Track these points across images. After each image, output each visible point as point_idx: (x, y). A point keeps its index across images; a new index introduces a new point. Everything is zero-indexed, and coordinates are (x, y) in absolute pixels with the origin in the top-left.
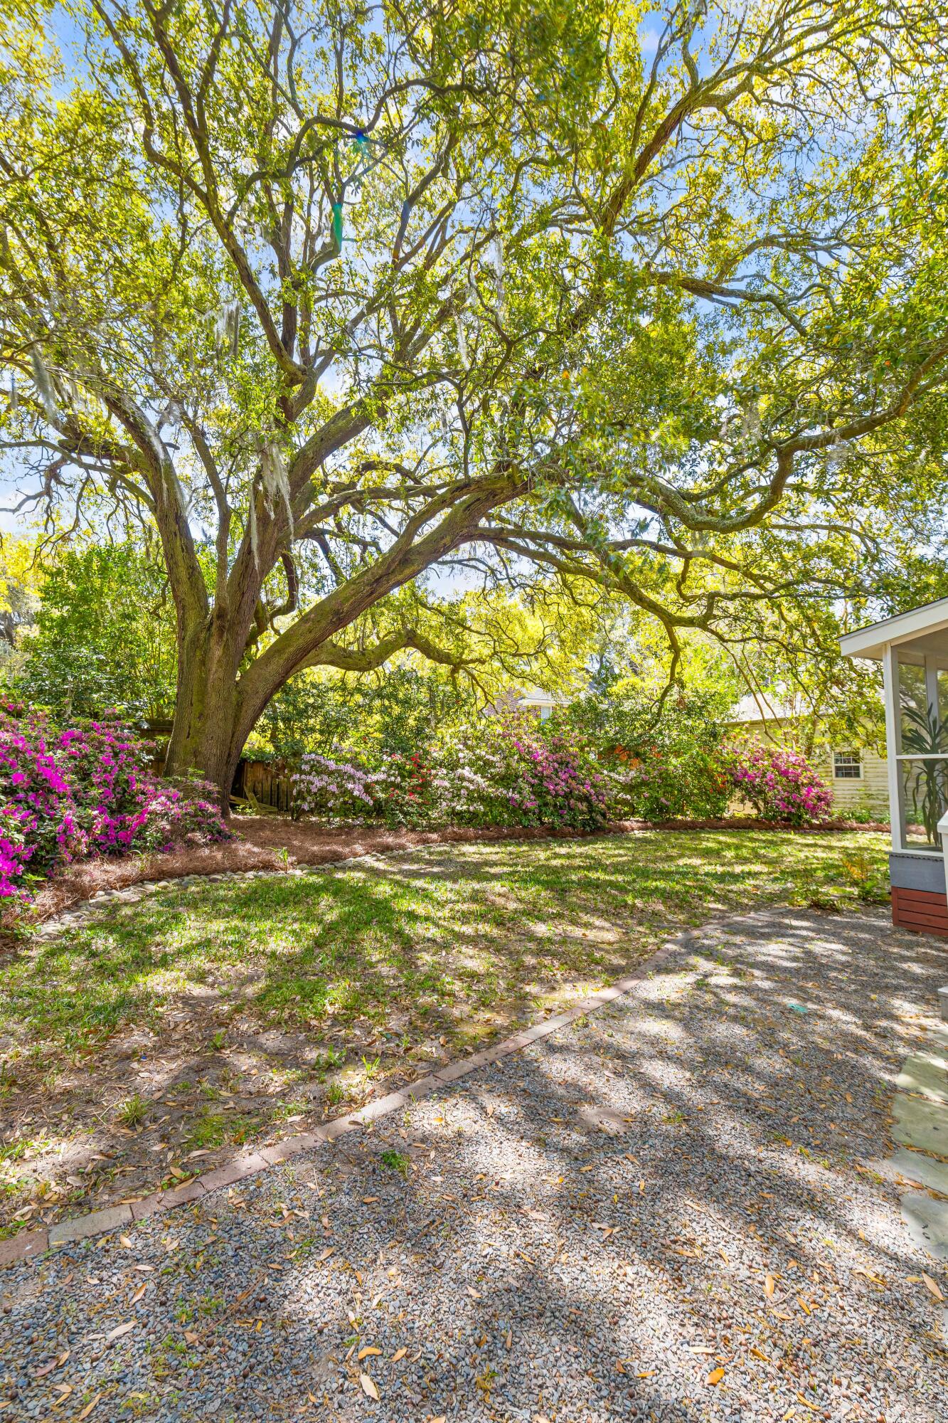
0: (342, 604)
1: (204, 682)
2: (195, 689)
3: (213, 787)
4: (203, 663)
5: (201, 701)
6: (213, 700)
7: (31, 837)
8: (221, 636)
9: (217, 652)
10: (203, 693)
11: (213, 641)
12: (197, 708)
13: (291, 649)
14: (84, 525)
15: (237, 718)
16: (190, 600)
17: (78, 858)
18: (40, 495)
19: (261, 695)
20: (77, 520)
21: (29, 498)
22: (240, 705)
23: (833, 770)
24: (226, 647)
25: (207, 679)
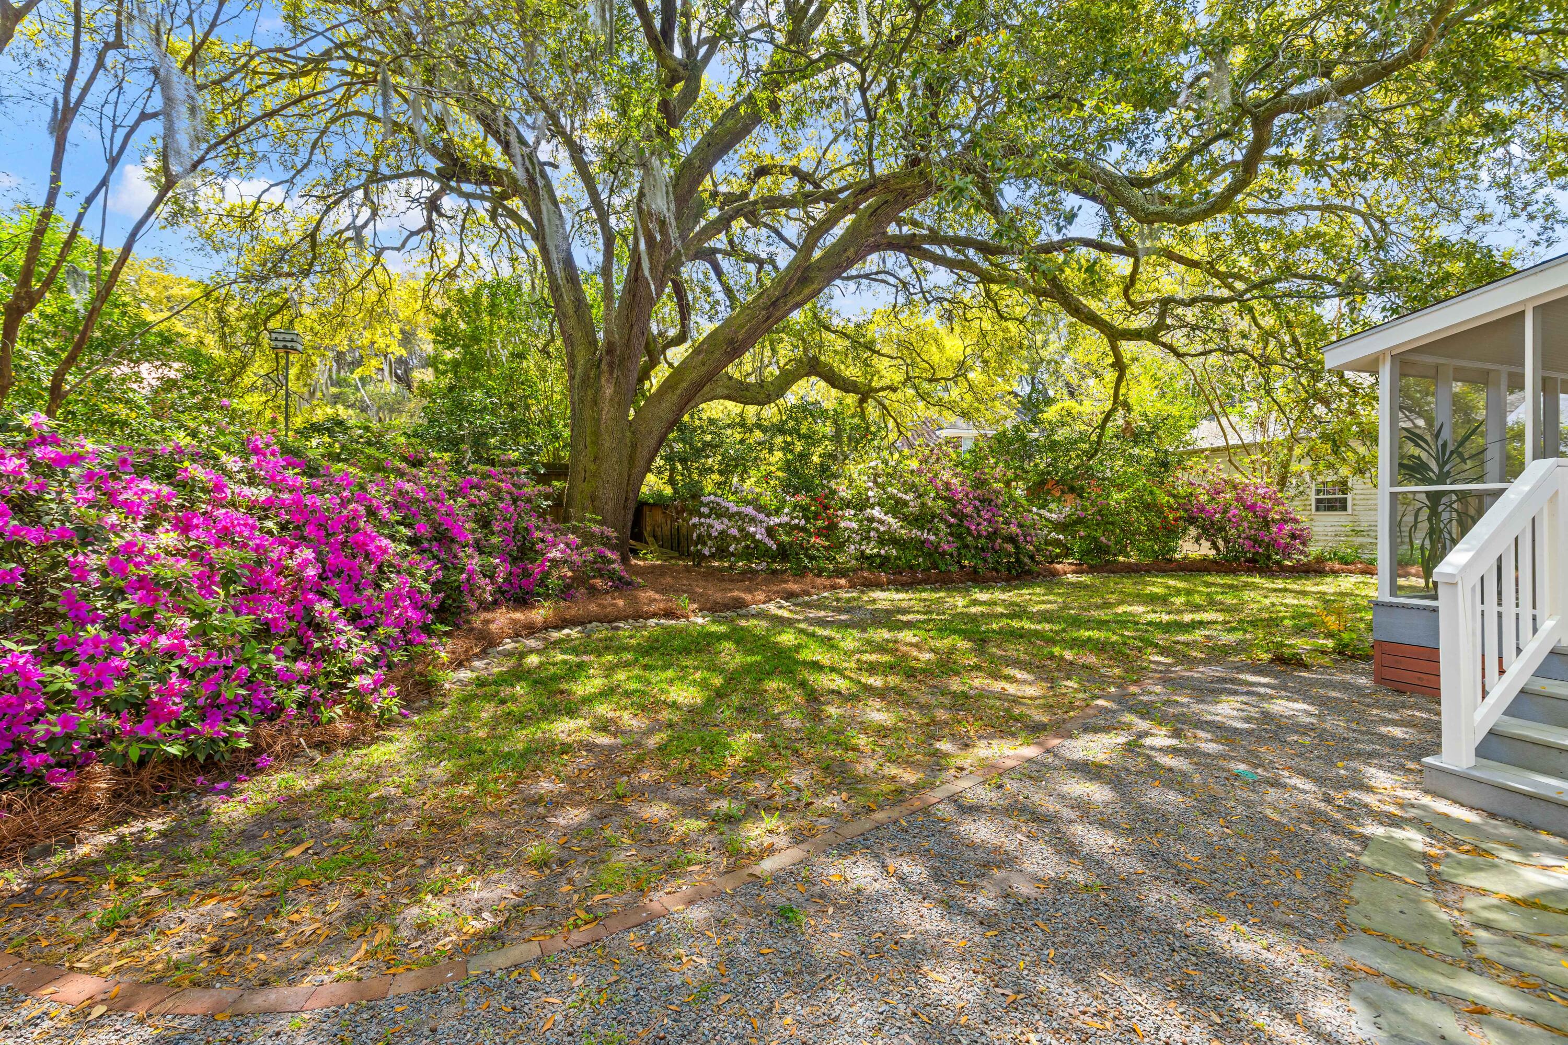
0: (736, 332)
1: (597, 422)
2: (588, 430)
3: (612, 533)
4: (595, 402)
5: (595, 443)
6: (607, 442)
7: (437, 586)
8: (611, 373)
9: (609, 390)
10: (597, 435)
11: (603, 378)
12: (591, 451)
13: (685, 384)
14: (469, 259)
15: (632, 459)
16: (578, 335)
17: (484, 606)
18: (422, 230)
19: (656, 435)
20: (462, 254)
21: (412, 234)
22: (634, 446)
23: (1313, 503)
24: (617, 383)
25: (599, 420)
